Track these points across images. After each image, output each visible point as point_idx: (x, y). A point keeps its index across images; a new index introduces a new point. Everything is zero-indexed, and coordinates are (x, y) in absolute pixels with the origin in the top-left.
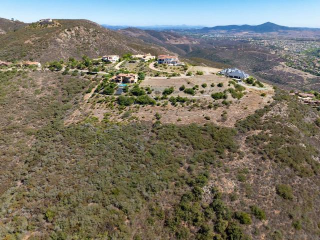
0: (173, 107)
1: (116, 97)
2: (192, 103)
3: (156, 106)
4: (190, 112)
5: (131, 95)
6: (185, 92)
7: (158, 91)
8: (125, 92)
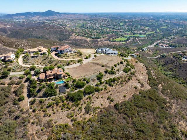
0: (111, 87)
1: (63, 95)
2: (120, 81)
3: (101, 91)
4: (123, 87)
5: (76, 90)
6: (109, 73)
7: (94, 79)
8: (68, 88)
